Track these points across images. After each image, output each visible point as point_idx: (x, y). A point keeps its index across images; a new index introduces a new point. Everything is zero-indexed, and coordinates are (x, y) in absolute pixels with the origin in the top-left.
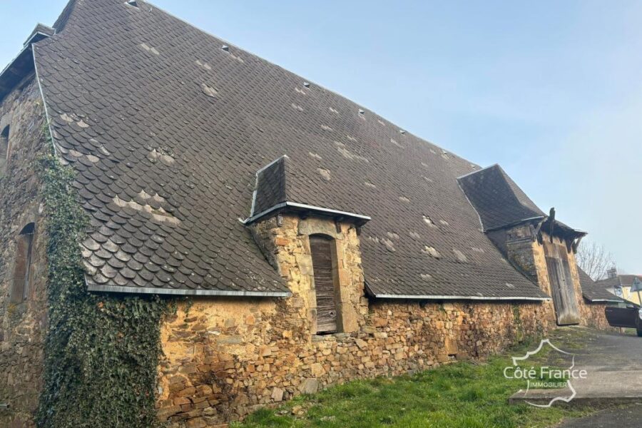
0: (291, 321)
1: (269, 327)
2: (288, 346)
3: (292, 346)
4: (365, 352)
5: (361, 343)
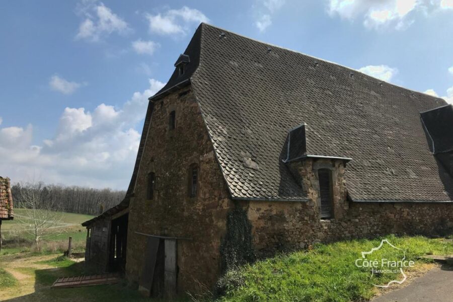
0: (309, 212)
1: (298, 215)
2: (307, 224)
3: (309, 224)
4: (346, 228)
5: (344, 224)
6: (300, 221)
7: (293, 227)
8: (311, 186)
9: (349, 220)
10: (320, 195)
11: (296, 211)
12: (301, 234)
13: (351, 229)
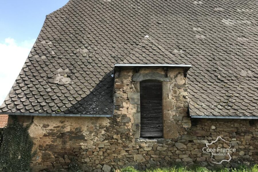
0: (120, 130)
1: (103, 132)
2: (117, 144)
3: (119, 143)
4: (183, 151)
5: (180, 145)
6: (106, 139)
7: (94, 147)
8: (128, 99)
9: (191, 141)
10: (139, 110)
11: (100, 128)
12: (106, 154)
13: (193, 153)
